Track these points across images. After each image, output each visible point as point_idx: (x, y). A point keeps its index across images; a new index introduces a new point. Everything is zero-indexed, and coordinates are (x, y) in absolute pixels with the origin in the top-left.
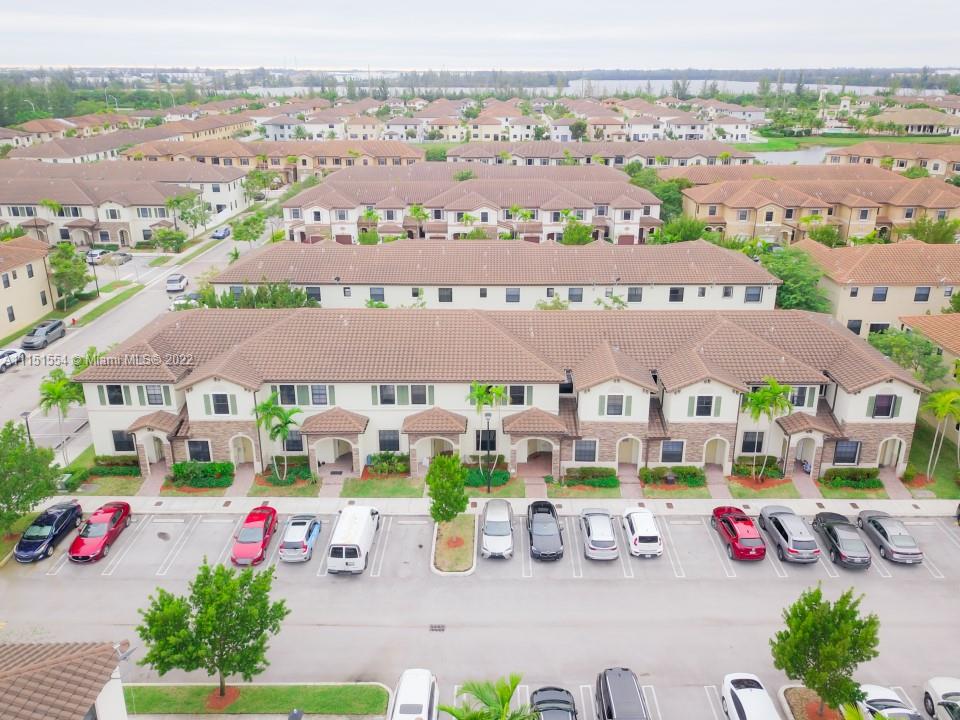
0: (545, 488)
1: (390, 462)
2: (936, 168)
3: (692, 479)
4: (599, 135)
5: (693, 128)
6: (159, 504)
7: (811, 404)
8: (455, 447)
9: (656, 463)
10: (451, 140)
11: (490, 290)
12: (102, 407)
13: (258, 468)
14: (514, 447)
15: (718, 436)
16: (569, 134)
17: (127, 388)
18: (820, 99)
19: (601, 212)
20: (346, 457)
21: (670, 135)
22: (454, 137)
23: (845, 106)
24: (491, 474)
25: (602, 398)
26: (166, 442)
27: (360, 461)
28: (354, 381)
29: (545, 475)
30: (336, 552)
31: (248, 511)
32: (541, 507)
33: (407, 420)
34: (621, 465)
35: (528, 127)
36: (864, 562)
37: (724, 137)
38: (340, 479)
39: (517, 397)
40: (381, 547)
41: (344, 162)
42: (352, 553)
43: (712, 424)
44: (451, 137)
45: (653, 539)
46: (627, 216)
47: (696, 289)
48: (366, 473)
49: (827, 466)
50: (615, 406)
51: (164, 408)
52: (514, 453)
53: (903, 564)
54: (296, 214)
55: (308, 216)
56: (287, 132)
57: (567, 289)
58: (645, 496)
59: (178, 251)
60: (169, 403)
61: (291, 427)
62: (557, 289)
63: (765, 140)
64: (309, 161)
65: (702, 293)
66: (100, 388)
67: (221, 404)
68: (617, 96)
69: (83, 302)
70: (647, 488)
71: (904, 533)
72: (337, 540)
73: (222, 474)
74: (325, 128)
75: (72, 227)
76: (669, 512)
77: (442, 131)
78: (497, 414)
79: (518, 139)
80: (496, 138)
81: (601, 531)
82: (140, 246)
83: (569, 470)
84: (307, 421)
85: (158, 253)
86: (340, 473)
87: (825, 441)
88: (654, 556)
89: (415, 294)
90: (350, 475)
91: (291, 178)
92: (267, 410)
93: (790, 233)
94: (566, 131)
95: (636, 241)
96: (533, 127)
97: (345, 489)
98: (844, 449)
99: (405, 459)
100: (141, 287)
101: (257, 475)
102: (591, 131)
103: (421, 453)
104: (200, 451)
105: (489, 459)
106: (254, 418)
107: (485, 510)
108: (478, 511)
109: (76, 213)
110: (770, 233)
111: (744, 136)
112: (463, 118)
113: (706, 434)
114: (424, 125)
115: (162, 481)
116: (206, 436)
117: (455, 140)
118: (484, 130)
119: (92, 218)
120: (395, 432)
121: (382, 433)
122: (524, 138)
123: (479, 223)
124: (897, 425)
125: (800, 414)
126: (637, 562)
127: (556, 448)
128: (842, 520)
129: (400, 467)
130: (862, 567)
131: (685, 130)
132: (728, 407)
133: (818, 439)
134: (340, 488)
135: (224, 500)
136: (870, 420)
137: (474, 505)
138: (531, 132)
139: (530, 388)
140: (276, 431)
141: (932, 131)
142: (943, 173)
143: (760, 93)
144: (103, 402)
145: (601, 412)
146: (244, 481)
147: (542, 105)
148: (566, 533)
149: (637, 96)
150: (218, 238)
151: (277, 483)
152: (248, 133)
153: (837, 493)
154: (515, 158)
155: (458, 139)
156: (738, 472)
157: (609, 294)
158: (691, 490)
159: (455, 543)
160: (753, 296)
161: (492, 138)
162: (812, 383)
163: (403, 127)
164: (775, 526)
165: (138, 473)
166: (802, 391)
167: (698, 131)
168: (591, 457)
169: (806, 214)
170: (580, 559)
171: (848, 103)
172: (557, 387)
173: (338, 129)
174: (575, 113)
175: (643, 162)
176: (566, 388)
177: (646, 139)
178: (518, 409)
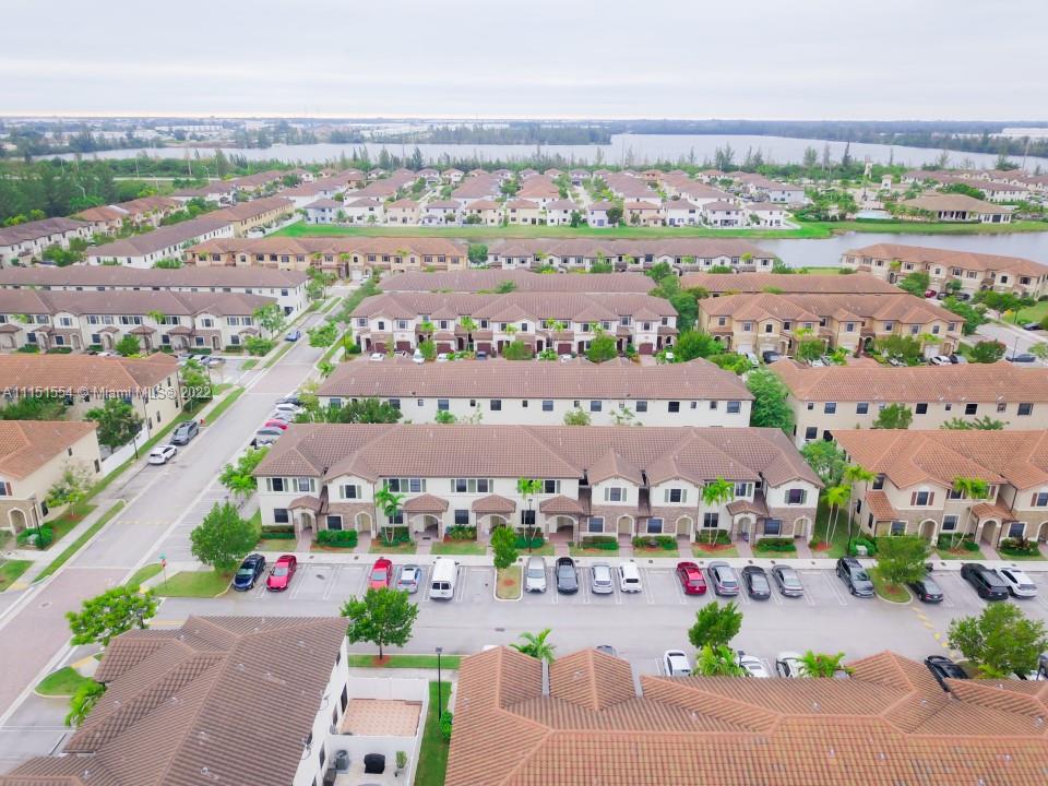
0: (568, 549)
1: (462, 532)
2: (938, 272)
3: (668, 545)
4: (635, 220)
5: (728, 213)
6: (312, 557)
7: (749, 495)
8: (508, 521)
9: (644, 534)
10: (489, 224)
11: (530, 402)
12: (269, 493)
13: (374, 535)
14: (547, 522)
15: (685, 516)
16: (606, 219)
17: (286, 480)
18: (866, 173)
19: (625, 322)
20: (433, 528)
21: (705, 220)
22: (492, 221)
23: (886, 185)
24: (532, 540)
25: (607, 490)
26: (313, 517)
27: (443, 531)
28: (439, 477)
29: (569, 541)
30: (436, 586)
31: (374, 562)
32: (565, 561)
33: (474, 503)
34: (620, 535)
35: (566, 212)
36: (765, 595)
37: (758, 223)
38: (430, 542)
39: (550, 488)
40: (461, 584)
41: (392, 259)
42: (446, 586)
43: (681, 508)
44: (489, 221)
45: (636, 581)
46: (647, 327)
47: (689, 403)
48: (447, 537)
49: (760, 536)
50: (616, 494)
51: (310, 493)
52: (548, 526)
53: (791, 597)
54: (362, 323)
55: (373, 325)
56: (328, 215)
57: (589, 402)
58: (635, 555)
59: (263, 354)
60: (313, 490)
61: (398, 507)
62: (582, 403)
63: (797, 226)
64: (361, 259)
65: (694, 406)
66: (268, 480)
67: (351, 492)
68: (658, 167)
69: (202, 405)
70: (637, 550)
71: (795, 577)
72: (436, 579)
73: (350, 539)
74: (364, 211)
75: (172, 334)
76: (650, 565)
77: (480, 215)
78: (536, 500)
79: (556, 223)
80: (534, 222)
81: (602, 575)
82: (229, 350)
83: (585, 538)
84: (407, 503)
85: (245, 357)
86: (428, 539)
87: (758, 520)
88: (636, 592)
89: (473, 404)
90: (436, 540)
91: (343, 273)
92: (384, 496)
93: (788, 343)
94: (603, 215)
95: (654, 348)
96: (570, 211)
97: (433, 549)
98: (770, 525)
99: (473, 530)
100: (242, 390)
101: (373, 540)
102: (627, 216)
103: (485, 524)
104: (335, 523)
105: (530, 530)
106: (372, 501)
107: (528, 564)
108: (523, 564)
109: (175, 321)
110: (770, 342)
111: (778, 222)
112: (500, 195)
113: (678, 514)
114: (463, 208)
115: (310, 543)
116: (340, 513)
117: (493, 224)
118: (521, 214)
119: (189, 326)
120: (466, 512)
121: (457, 512)
122: (561, 222)
123: (520, 332)
124: (806, 509)
125: (742, 501)
126: (626, 595)
127: (576, 523)
128: (759, 571)
129: (470, 534)
130: (764, 598)
131: (720, 216)
132: (692, 496)
133: (753, 518)
134: (430, 548)
135: (354, 555)
136: (787, 506)
137: (521, 560)
138: (568, 217)
139: (559, 482)
140: (389, 510)
141: (964, 218)
142: (944, 277)
143: (807, 164)
144: (269, 489)
145: (606, 499)
146: (364, 543)
147: (581, 177)
148: (581, 576)
149: (679, 168)
150: (292, 340)
151: (388, 545)
152: (290, 216)
153: (763, 554)
154: (552, 257)
155: (496, 224)
156: (700, 540)
157: (622, 406)
158: (666, 552)
159: (509, 583)
160: (733, 409)
161: (529, 221)
162: (749, 480)
163: (442, 210)
164: (715, 574)
165: (293, 537)
166: (744, 486)
167: (733, 216)
168: (600, 529)
169: (800, 327)
170: (589, 593)
171: (889, 182)
172: (578, 481)
173: (378, 211)
174: (613, 190)
175: (671, 262)
176: (583, 482)
177: (681, 223)
178: (550, 496)
